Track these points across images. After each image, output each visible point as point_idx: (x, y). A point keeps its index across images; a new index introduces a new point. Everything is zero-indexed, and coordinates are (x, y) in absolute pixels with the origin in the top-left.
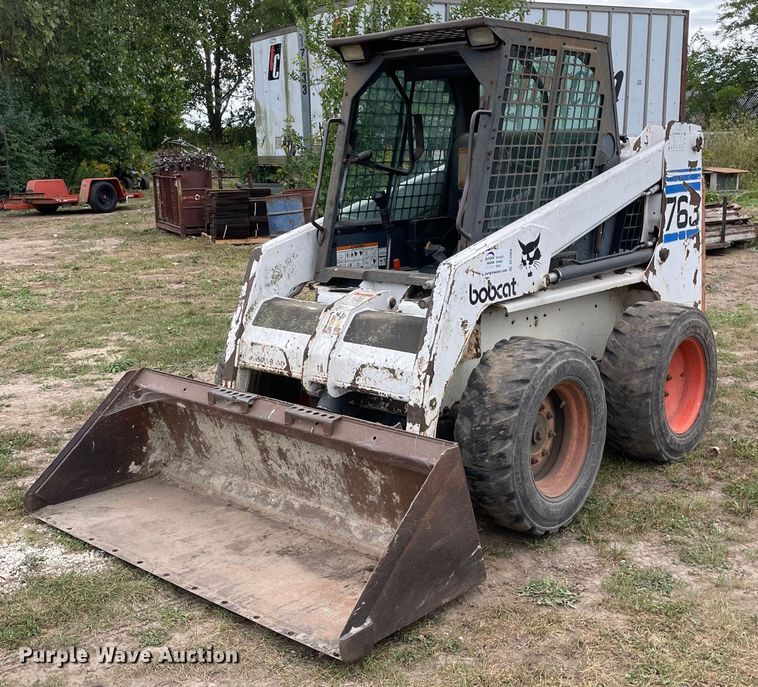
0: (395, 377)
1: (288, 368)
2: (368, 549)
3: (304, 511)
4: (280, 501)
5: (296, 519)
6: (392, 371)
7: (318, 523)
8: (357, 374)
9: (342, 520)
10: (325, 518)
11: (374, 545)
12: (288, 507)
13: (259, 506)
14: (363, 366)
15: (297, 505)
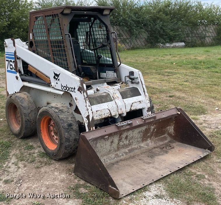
0: (141, 103)
1: (111, 114)
2: (151, 148)
3: (130, 151)
4: (122, 153)
5: (131, 154)
6: (140, 101)
7: (136, 151)
8: (131, 106)
9: (139, 146)
10: (136, 149)
11: (151, 146)
12: (126, 153)
13: (119, 158)
14: (133, 103)
15: (127, 151)
